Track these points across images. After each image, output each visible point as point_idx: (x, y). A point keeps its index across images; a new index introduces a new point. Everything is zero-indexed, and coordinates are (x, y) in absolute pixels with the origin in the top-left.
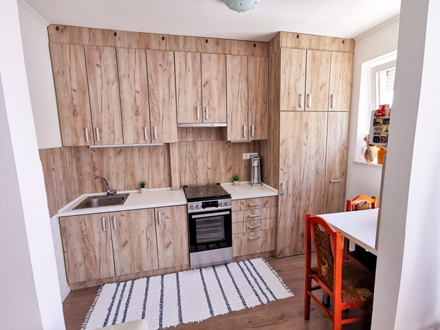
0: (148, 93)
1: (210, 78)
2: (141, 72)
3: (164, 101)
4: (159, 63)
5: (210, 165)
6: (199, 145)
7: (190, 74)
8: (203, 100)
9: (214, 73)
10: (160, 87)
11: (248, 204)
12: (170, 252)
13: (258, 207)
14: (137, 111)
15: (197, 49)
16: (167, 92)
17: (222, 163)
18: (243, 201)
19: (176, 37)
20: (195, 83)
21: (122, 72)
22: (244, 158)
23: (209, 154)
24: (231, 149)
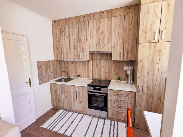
0: (79, 39)
1: (104, 30)
2: (76, 31)
3: (84, 43)
4: (83, 27)
5: (107, 71)
6: (102, 61)
7: (95, 30)
8: (101, 41)
9: (106, 27)
10: (83, 37)
11: (118, 93)
12: (81, 105)
13: (123, 96)
14: (75, 47)
15: (99, 17)
16: (85, 38)
17: (113, 70)
18: (115, 91)
19: (90, 14)
20: (97, 33)
21: (71, 33)
22: (125, 69)
23: (107, 65)
24: (118, 64)
